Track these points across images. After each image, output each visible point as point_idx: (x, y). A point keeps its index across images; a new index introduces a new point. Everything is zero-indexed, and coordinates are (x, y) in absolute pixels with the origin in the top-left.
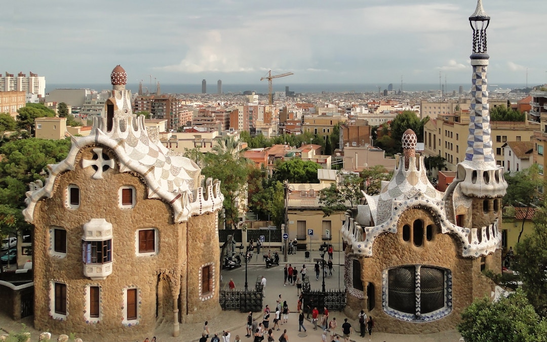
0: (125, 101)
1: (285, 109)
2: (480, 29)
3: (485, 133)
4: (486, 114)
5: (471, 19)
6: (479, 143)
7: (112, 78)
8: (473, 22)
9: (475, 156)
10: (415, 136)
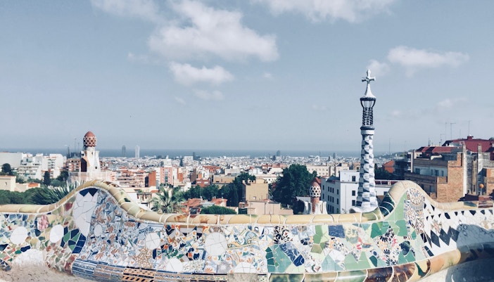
0: (95, 159)
1: (195, 170)
2: (368, 107)
3: (371, 185)
4: (372, 171)
5: (362, 99)
6: (366, 193)
7: (84, 141)
8: (363, 102)
9: (364, 203)
10: (319, 187)
